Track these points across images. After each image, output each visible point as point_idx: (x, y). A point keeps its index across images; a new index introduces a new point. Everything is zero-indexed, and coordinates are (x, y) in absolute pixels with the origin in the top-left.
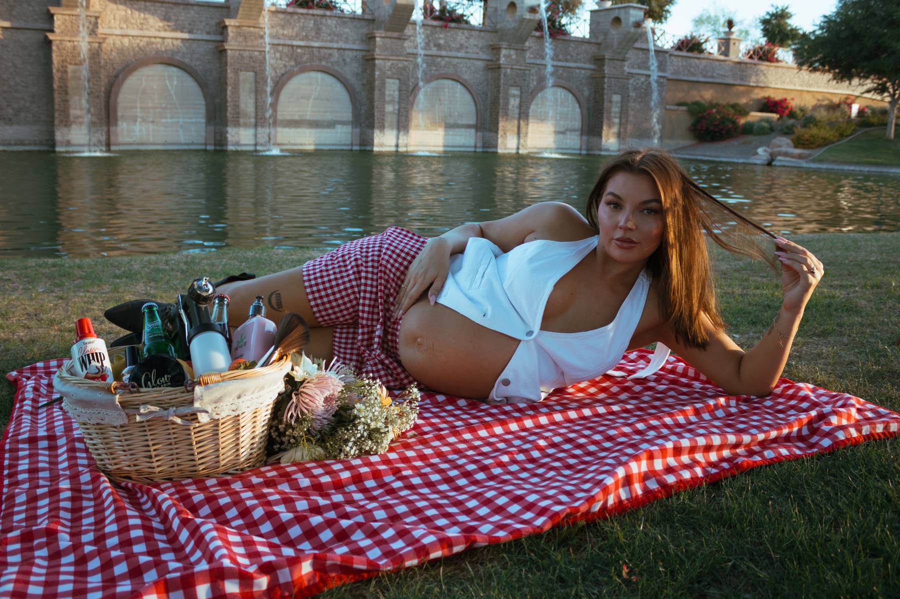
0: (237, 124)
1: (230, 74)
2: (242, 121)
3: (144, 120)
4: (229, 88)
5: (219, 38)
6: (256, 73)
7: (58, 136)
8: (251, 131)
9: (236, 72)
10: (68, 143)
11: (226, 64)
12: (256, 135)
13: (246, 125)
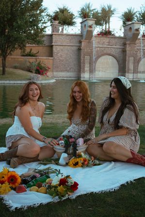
0: (128, 73)
1: (127, 58)
2: (130, 71)
3: (102, 71)
4: (127, 62)
5: (123, 47)
6: (134, 57)
7: (82, 76)
8: (132, 75)
9: (129, 57)
10: (84, 78)
11: (126, 55)
12: (133, 76)
13: (131, 73)
